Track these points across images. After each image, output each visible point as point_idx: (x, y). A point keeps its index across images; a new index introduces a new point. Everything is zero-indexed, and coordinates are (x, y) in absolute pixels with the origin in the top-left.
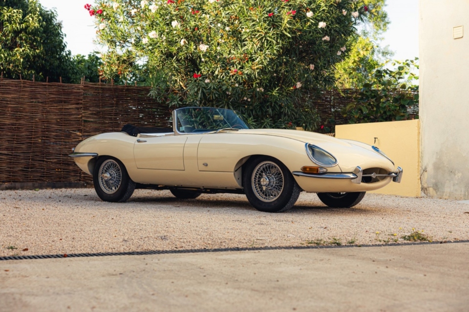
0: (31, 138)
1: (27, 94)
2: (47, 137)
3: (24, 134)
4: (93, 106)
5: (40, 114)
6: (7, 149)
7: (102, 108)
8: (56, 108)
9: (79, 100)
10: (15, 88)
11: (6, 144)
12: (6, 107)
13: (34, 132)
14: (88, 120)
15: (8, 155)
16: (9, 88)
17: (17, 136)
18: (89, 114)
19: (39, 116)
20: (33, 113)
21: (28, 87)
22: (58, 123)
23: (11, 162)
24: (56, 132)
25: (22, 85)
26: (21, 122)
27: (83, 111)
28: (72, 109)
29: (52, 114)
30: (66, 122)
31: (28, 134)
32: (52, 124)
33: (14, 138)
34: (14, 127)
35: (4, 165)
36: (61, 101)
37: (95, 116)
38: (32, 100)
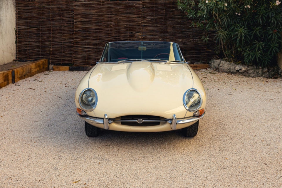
0: (108, 38)
1: (105, 9)
2: (118, 37)
3: (103, 35)
4: (149, 15)
5: (114, 22)
6: (93, 45)
7: (155, 16)
8: (124, 17)
9: (140, 12)
10: (97, 6)
11: (93, 42)
12: (92, 18)
13: (110, 34)
14: (146, 25)
15: (94, 48)
16: (93, 6)
17: (99, 36)
18: (146, 21)
19: (113, 23)
20: (109, 22)
21: (106, 5)
22: (125, 28)
23: (96, 53)
24: (125, 34)
25: (102, 4)
26: (102, 27)
27: (142, 19)
28: (135, 18)
29: (121, 22)
30: (131, 27)
31: (106, 35)
32: (121, 28)
33: (97, 38)
34: (97, 30)
35: (92, 55)
36: (127, 13)
37: (151, 22)
38: (108, 13)
